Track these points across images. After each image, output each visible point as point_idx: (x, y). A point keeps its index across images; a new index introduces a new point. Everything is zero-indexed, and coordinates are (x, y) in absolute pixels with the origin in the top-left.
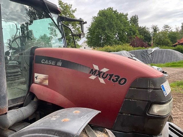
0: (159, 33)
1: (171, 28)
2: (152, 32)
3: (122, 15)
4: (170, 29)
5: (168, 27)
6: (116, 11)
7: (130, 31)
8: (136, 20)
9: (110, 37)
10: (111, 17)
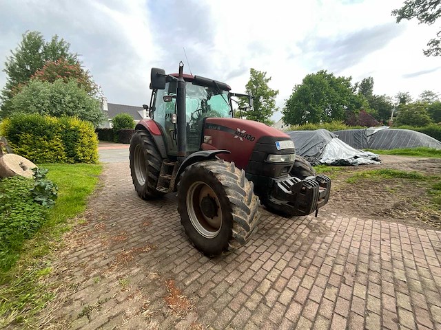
0: (410, 104)
1: (436, 97)
2: (396, 104)
3: (340, 80)
4: (436, 99)
5: (432, 95)
6: (331, 75)
7: (352, 103)
8: (369, 85)
9: (315, 112)
10: (321, 84)
